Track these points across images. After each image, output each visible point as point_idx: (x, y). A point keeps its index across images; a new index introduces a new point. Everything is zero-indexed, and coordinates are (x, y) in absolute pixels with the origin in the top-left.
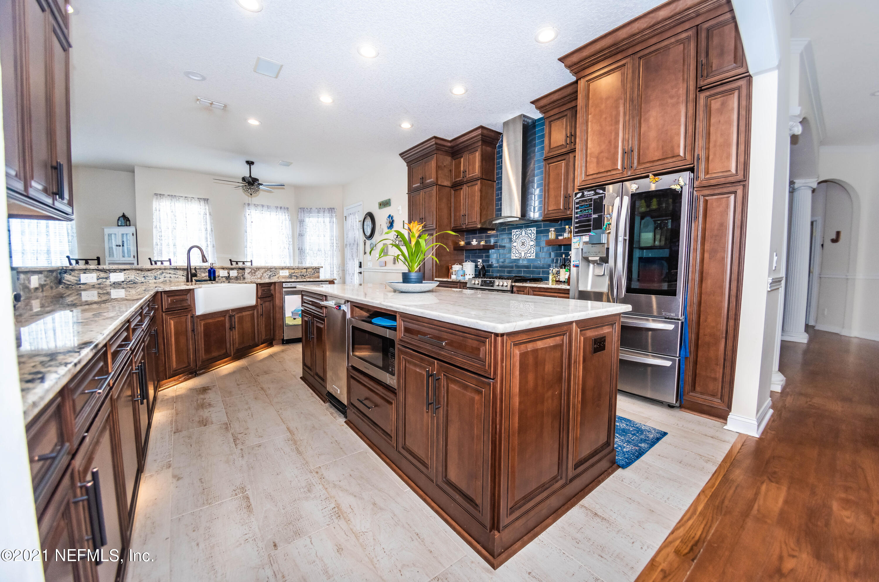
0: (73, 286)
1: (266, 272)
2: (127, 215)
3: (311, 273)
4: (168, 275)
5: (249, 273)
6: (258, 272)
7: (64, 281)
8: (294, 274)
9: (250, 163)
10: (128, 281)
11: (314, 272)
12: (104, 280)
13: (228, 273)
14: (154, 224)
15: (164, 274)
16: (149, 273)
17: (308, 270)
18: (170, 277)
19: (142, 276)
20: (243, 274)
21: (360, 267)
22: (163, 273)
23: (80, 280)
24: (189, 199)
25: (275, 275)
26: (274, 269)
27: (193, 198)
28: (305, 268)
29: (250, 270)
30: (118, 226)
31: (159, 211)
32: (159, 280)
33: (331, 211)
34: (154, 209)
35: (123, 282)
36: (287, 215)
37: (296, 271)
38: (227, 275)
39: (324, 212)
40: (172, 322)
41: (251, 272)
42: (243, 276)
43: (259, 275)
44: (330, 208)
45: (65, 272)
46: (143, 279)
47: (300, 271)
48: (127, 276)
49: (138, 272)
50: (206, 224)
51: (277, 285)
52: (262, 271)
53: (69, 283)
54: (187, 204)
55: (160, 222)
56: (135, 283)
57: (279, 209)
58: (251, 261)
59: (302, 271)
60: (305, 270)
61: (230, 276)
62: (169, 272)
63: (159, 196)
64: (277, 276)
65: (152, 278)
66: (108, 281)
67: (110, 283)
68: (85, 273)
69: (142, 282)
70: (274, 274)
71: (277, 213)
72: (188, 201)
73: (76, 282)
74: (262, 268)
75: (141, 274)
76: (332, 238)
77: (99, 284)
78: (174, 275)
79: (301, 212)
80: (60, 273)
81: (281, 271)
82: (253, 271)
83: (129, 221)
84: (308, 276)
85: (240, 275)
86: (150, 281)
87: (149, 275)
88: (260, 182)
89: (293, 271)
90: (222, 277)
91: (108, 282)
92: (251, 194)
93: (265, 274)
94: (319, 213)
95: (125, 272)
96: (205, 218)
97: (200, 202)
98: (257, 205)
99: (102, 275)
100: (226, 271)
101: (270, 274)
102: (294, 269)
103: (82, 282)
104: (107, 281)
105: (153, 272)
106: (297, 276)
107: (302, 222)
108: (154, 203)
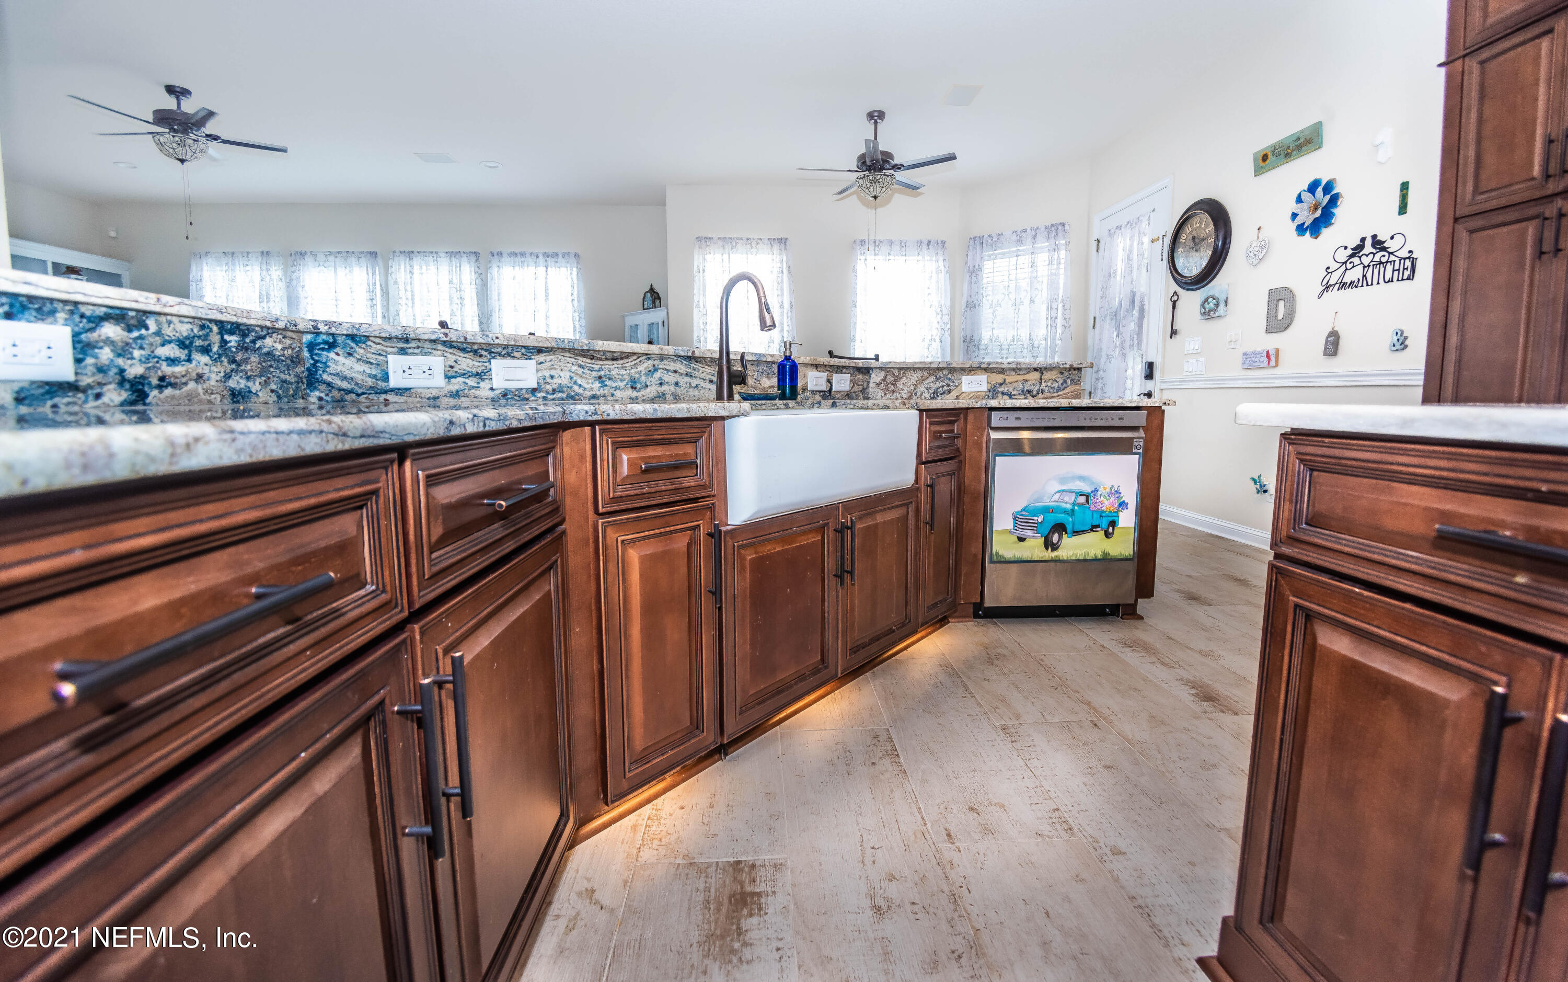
0: (362, 398)
1: (922, 380)
2: (657, 288)
3: (1056, 385)
4: (670, 378)
5: (878, 384)
6: (904, 380)
7: (325, 377)
8: (1001, 389)
9: (876, 117)
10: (549, 388)
11: (1065, 382)
12: (471, 382)
13: (829, 381)
14: (696, 299)
15: (658, 375)
16: (614, 369)
17: (1047, 376)
18: (677, 384)
19: (594, 374)
20: (865, 385)
21: (1149, 376)
22: (656, 369)
23: (386, 377)
24: (754, 243)
25: (949, 391)
26: (946, 372)
27: (761, 239)
28: (1035, 370)
29: (883, 374)
30: (644, 309)
31: (704, 271)
32: (642, 392)
33: (1053, 234)
34: (695, 269)
35: (534, 391)
36: (941, 258)
37: (1009, 379)
38: (824, 387)
39: (1035, 237)
40: (634, 556)
41: (885, 379)
42: (863, 391)
43: (905, 391)
44: (1052, 225)
45: (332, 346)
46: (597, 385)
47: (1021, 378)
48: (547, 374)
49: (581, 360)
50: (782, 294)
51: (971, 418)
52: (916, 376)
53: (345, 385)
54: (750, 255)
55: (704, 295)
56: (573, 398)
57: (925, 248)
59: (1026, 377)
60: (1037, 375)
61: (834, 387)
62: (673, 366)
63: (703, 241)
64: (953, 394)
65: (622, 385)
66: (485, 385)
67: (491, 394)
68: (403, 352)
69: (594, 397)
70: (946, 388)
71: (920, 258)
72: (752, 247)
73: (370, 381)
74: (915, 369)
75: (592, 369)
76: (1054, 306)
77: (456, 395)
78: (688, 379)
79: (975, 248)
80: (311, 346)
81: (966, 379)
82: (890, 378)
83: (659, 298)
84: (1046, 395)
85: (856, 388)
86: (618, 394)
87: (615, 372)
88: (896, 161)
89: (999, 378)
90: (812, 392)
91: (484, 391)
92: (875, 197)
93: (922, 388)
94: (1021, 244)
95: (541, 358)
96: (780, 280)
97: (772, 246)
98: (880, 241)
99: (466, 363)
100: (824, 375)
101: (934, 386)
102: (1002, 371)
103: (393, 383)
104: (482, 384)
105: (628, 363)
106: (1010, 394)
107: (974, 272)
108: (696, 257)
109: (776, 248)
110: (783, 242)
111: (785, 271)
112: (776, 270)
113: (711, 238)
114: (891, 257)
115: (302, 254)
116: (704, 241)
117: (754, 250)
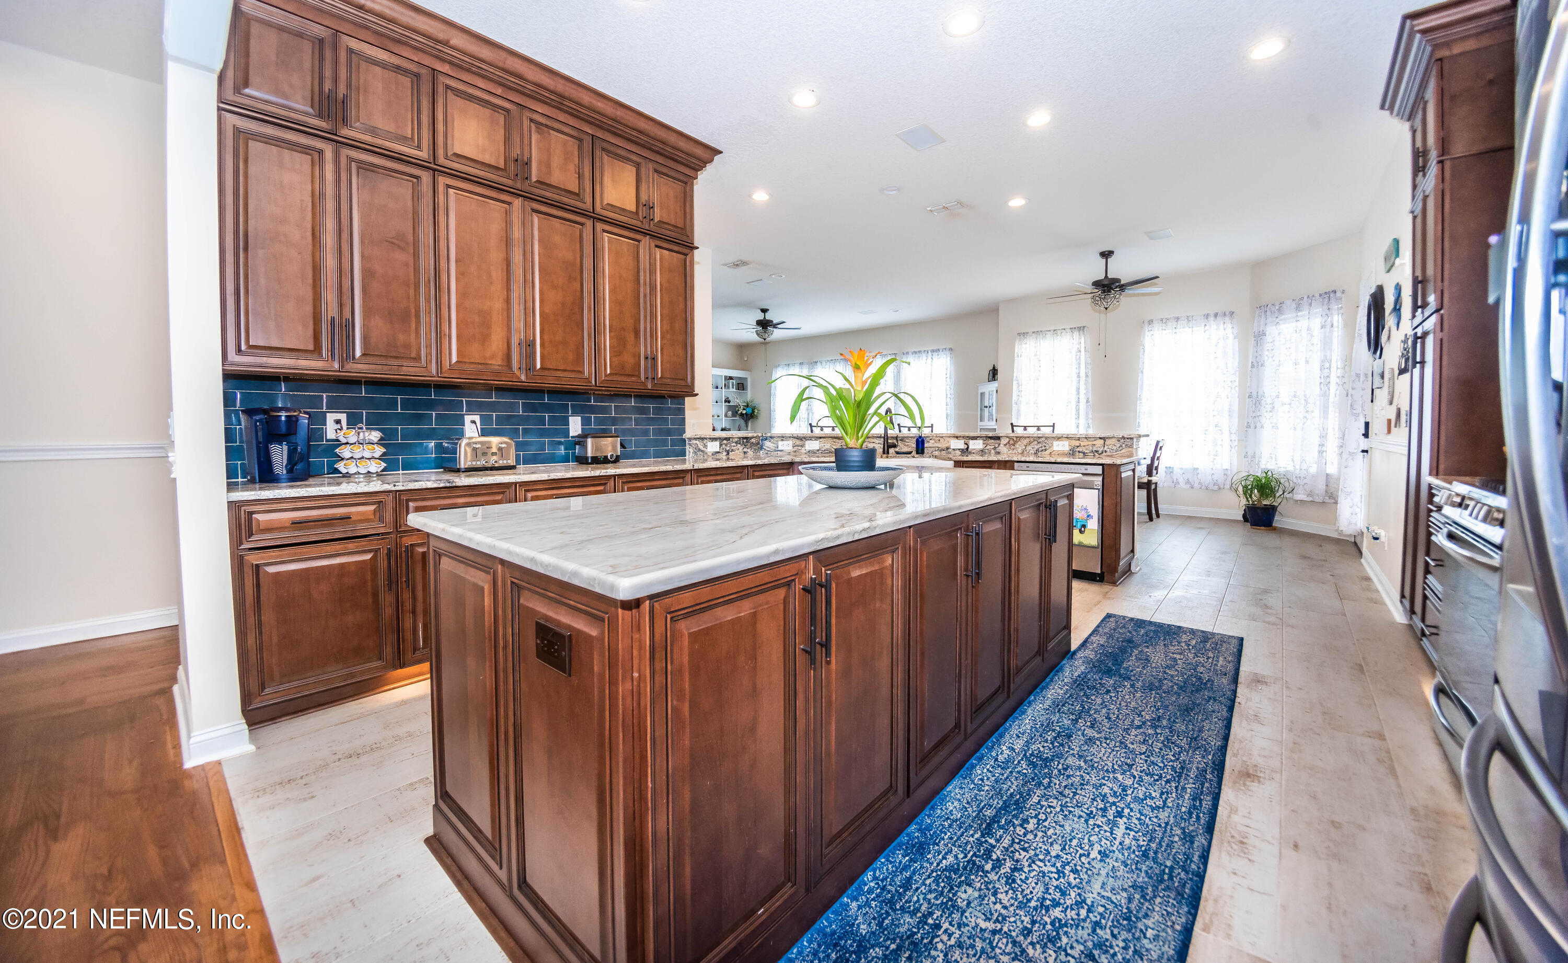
1: (1030, 443)
2: (996, 367)
3: (1115, 448)
5: (1005, 445)
6: (1019, 443)
8: (1078, 450)
9: (1106, 255)
11: (1121, 446)
13: (966, 444)
14: (1015, 374)
17: (1108, 442)
20: (997, 446)
21: (1366, 435)
24: (1059, 332)
25: (1046, 450)
26: (1043, 439)
27: (1065, 329)
28: (1100, 438)
29: (1008, 439)
30: (987, 382)
31: (1021, 356)
33: (1326, 300)
34: (1016, 355)
37: (1082, 444)
38: (963, 447)
39: (1310, 304)
41: (1009, 442)
42: (995, 448)
43: (1020, 449)
44: (1326, 293)
45: (766, 439)
47: (1091, 443)
52: (1026, 441)
54: (1055, 341)
55: (1020, 372)
57: (1212, 318)
58: (1053, 426)
59: (1094, 443)
60: (1102, 441)
61: (970, 447)
63: (1020, 335)
64: (1048, 452)
66: (803, 449)
68: (782, 440)
70: (1043, 448)
72: (1057, 336)
74: (1025, 437)
77: (795, 452)
79: (1260, 316)
81: (1055, 443)
82: (1012, 442)
83: (997, 374)
84: (1108, 453)
85: (989, 447)
89: (1077, 443)
90: (954, 450)
91: (803, 450)
92: (1106, 309)
93: (1029, 448)
94: (1300, 311)
96: (1078, 357)
97: (1074, 333)
98: (1167, 319)
99: (798, 442)
100: (962, 442)
101: (1037, 447)
102: (1079, 439)
103: (779, 449)
106: (1084, 453)
107: (1259, 337)
108: (1016, 346)
109: (1076, 334)
110: (1081, 329)
111: (1083, 350)
112: (1075, 350)
113: (1027, 333)
114: (1178, 330)
115: (816, 362)
116: (1023, 335)
117: (1059, 337)
